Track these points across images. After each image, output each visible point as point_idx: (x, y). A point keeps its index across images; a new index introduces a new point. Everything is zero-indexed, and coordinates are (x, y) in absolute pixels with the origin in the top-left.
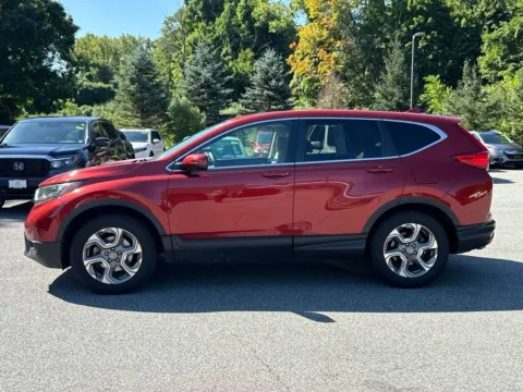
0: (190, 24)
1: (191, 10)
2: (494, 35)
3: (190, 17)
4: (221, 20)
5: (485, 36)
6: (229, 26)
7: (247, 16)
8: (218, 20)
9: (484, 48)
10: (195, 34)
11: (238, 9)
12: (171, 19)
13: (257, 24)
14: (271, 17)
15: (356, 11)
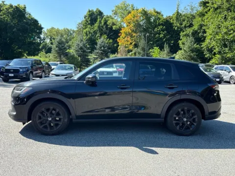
0: (86, 26)
1: (86, 21)
2: (184, 33)
3: (86, 23)
4: (96, 25)
5: (182, 34)
6: (99, 27)
7: (105, 23)
8: (95, 25)
9: (181, 37)
10: (87, 29)
11: (102, 21)
12: (80, 24)
13: (109, 26)
14: (114, 24)
15: (141, 23)
